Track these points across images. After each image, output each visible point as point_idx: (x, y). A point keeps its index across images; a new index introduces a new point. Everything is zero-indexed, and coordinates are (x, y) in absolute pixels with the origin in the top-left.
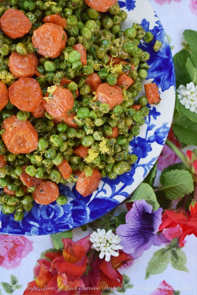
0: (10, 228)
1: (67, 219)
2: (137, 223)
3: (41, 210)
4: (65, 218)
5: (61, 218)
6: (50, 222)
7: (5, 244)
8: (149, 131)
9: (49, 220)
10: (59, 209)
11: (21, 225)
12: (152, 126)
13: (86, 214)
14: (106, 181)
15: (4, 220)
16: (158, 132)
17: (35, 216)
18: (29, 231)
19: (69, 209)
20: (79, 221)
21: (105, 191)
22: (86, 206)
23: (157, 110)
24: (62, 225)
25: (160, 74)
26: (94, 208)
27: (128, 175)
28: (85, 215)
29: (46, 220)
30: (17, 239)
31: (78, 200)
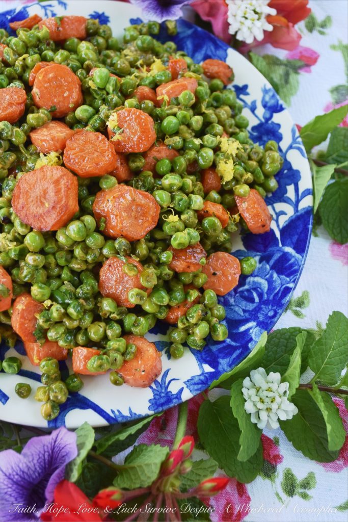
0: (225, 360)
1: (277, 283)
3: (237, 305)
4: (274, 284)
5: (268, 289)
6: (262, 306)
8: (256, 112)
9: (258, 305)
10: (255, 282)
11: (233, 343)
12: (253, 104)
13: (291, 255)
14: (272, 202)
15: (208, 359)
16: (267, 103)
17: (237, 318)
18: (251, 339)
19: (266, 271)
20: (292, 269)
21: (283, 213)
22: (281, 248)
23: (241, 85)
24: (280, 295)
25: (203, 52)
26: (291, 240)
27: (286, 173)
28: (290, 258)
29: (255, 308)
31: (265, 252)
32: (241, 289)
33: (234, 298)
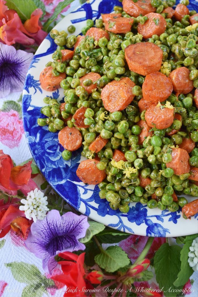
0: (29, 118)
1: (49, 165)
2: (63, 229)
3: (52, 141)
4: (50, 163)
5: (49, 159)
6: (43, 151)
7: (11, 123)
8: (156, 218)
9: (45, 149)
10: (57, 156)
11: (34, 126)
12: (161, 219)
13: (59, 181)
14: (95, 191)
15: (35, 112)
16: (157, 227)
17: (46, 136)
18: (30, 135)
19: (60, 164)
20: (51, 176)
21: (85, 193)
22: (67, 179)
23: (178, 220)
24: (43, 162)
26: (67, 186)
27: (107, 209)
28: (58, 180)
29: (44, 147)
30: (18, 132)
31: (70, 171)
32: (59, 147)
33: (57, 142)
